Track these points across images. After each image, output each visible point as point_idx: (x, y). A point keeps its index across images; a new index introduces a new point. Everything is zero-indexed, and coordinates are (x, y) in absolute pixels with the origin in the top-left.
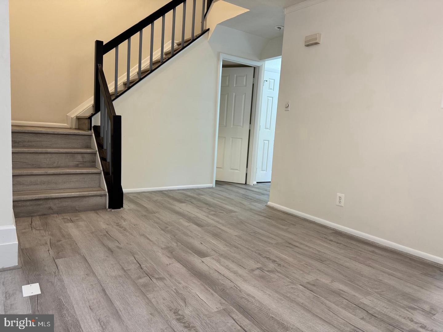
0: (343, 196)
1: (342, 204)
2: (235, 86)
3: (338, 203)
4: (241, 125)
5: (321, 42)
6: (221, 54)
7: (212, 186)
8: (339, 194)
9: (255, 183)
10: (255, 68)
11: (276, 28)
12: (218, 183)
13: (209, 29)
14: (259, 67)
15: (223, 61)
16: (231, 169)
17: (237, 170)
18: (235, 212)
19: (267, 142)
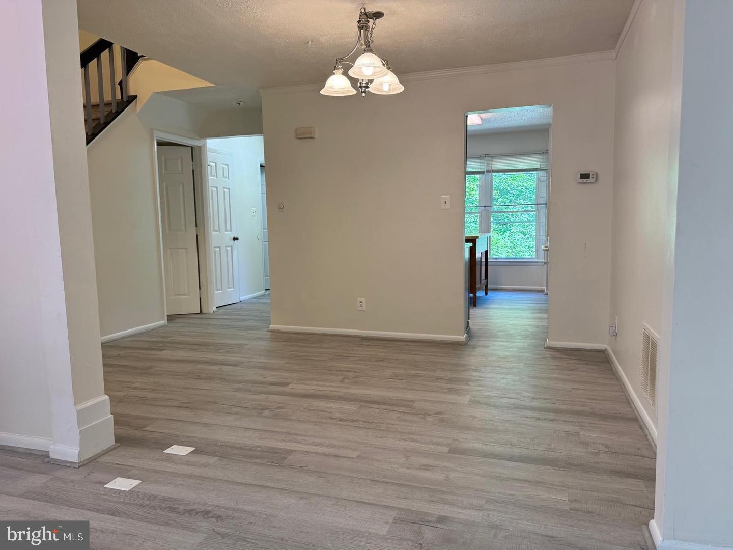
0: (363, 300)
1: (364, 308)
2: (165, 173)
3: (359, 309)
4: (183, 229)
5: (316, 137)
6: (154, 131)
7: (164, 324)
8: (360, 299)
9: (215, 308)
10: (192, 148)
11: (234, 103)
12: (171, 318)
13: (136, 97)
14: (200, 147)
15: (157, 140)
16: (175, 295)
17: (185, 295)
18: (246, 345)
19: (218, 249)
